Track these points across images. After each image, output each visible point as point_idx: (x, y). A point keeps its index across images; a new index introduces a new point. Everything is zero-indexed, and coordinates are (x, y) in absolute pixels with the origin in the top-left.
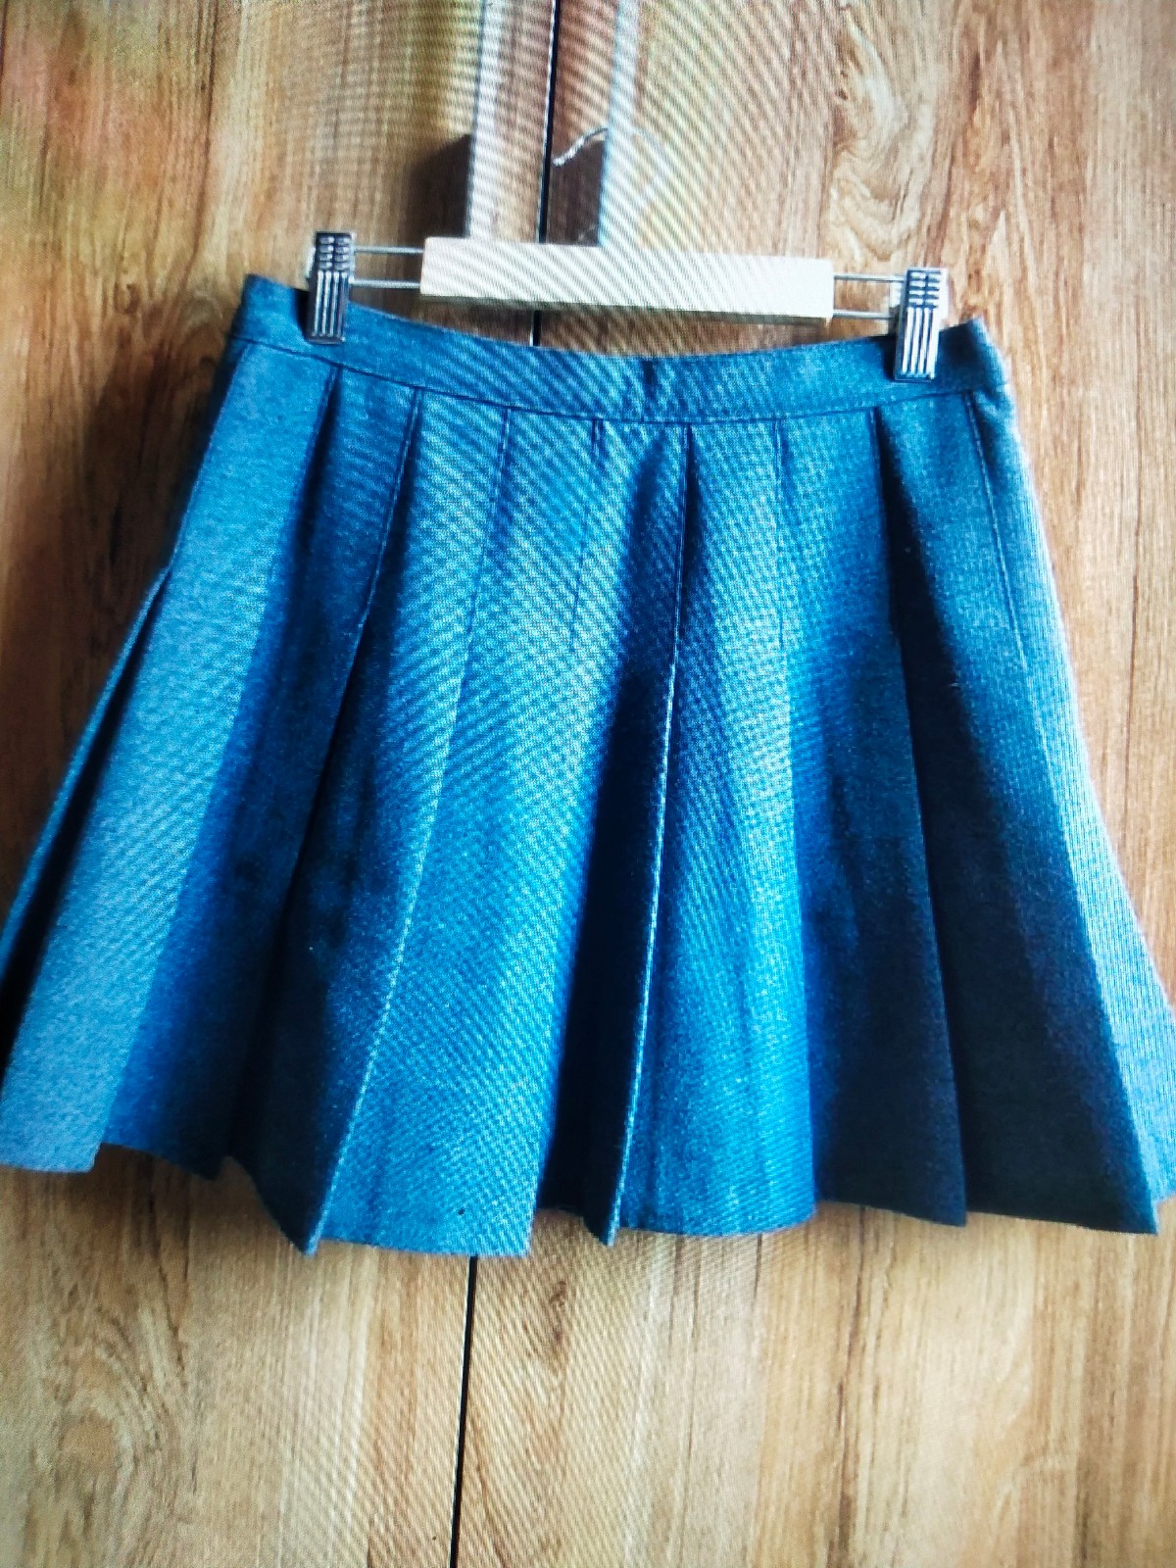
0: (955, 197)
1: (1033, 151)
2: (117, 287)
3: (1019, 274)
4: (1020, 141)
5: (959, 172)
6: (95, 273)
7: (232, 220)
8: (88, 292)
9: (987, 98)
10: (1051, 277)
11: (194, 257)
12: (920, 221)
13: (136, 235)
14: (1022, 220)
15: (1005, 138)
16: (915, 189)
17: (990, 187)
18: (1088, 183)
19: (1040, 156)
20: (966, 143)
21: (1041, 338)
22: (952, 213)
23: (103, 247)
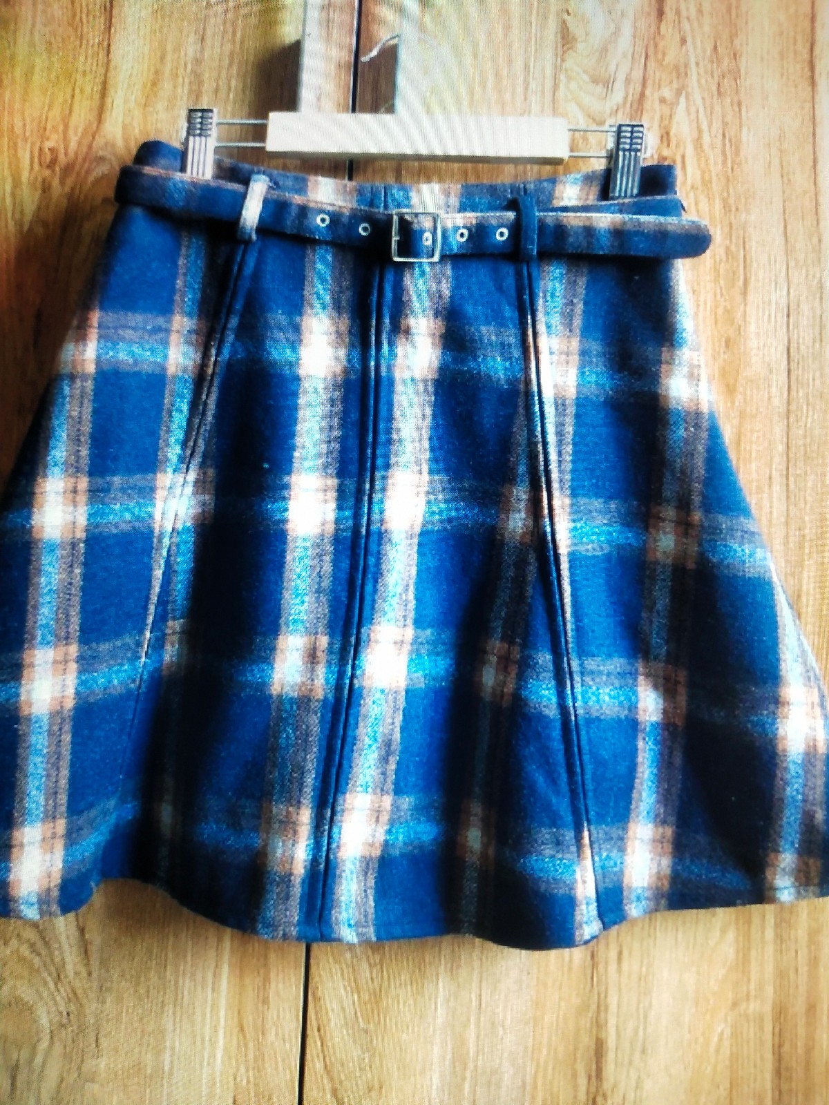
0: (649, 82)
1: (704, 51)
2: (41, 149)
3: (695, 135)
4: (694, 44)
5: (652, 65)
6: (26, 140)
7: (126, 101)
8: (20, 155)
9: (669, 14)
10: (720, 137)
11: (98, 127)
12: (626, 98)
13: (56, 113)
14: (697, 97)
15: (683, 41)
16: (621, 77)
17: (674, 74)
18: (743, 71)
19: (709, 53)
20: (656, 45)
21: (714, 179)
22: (648, 92)
23: (33, 121)
